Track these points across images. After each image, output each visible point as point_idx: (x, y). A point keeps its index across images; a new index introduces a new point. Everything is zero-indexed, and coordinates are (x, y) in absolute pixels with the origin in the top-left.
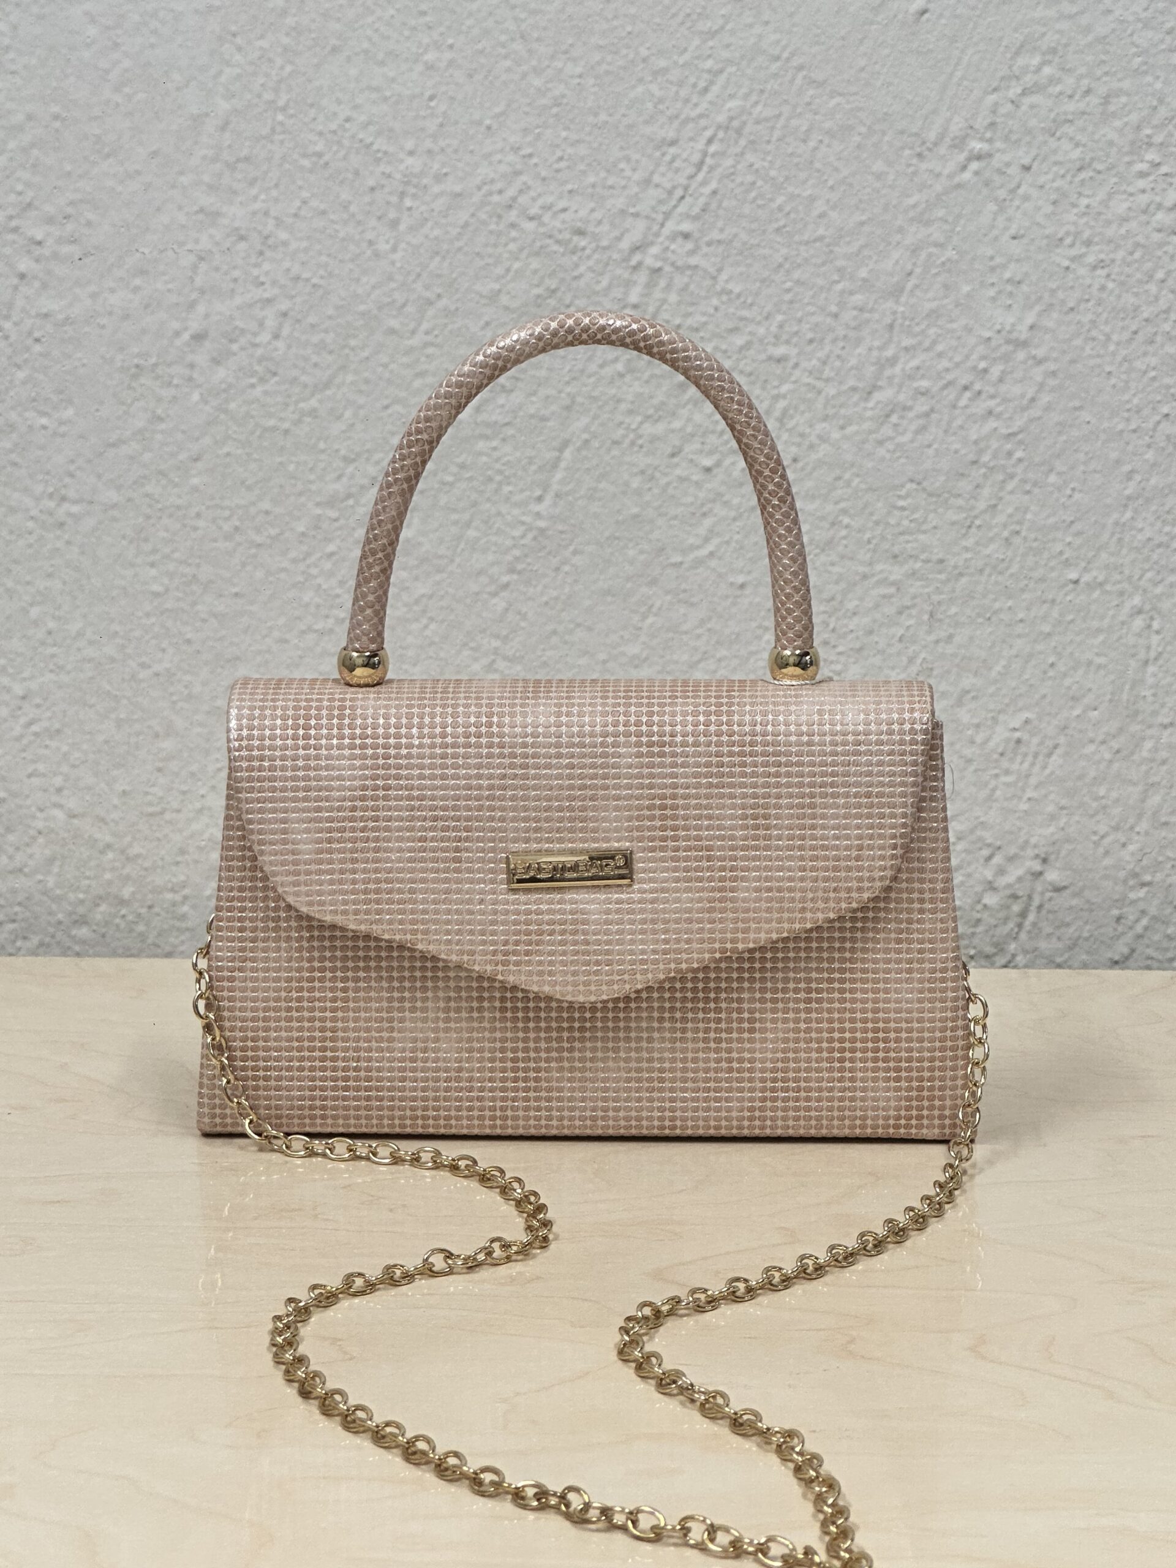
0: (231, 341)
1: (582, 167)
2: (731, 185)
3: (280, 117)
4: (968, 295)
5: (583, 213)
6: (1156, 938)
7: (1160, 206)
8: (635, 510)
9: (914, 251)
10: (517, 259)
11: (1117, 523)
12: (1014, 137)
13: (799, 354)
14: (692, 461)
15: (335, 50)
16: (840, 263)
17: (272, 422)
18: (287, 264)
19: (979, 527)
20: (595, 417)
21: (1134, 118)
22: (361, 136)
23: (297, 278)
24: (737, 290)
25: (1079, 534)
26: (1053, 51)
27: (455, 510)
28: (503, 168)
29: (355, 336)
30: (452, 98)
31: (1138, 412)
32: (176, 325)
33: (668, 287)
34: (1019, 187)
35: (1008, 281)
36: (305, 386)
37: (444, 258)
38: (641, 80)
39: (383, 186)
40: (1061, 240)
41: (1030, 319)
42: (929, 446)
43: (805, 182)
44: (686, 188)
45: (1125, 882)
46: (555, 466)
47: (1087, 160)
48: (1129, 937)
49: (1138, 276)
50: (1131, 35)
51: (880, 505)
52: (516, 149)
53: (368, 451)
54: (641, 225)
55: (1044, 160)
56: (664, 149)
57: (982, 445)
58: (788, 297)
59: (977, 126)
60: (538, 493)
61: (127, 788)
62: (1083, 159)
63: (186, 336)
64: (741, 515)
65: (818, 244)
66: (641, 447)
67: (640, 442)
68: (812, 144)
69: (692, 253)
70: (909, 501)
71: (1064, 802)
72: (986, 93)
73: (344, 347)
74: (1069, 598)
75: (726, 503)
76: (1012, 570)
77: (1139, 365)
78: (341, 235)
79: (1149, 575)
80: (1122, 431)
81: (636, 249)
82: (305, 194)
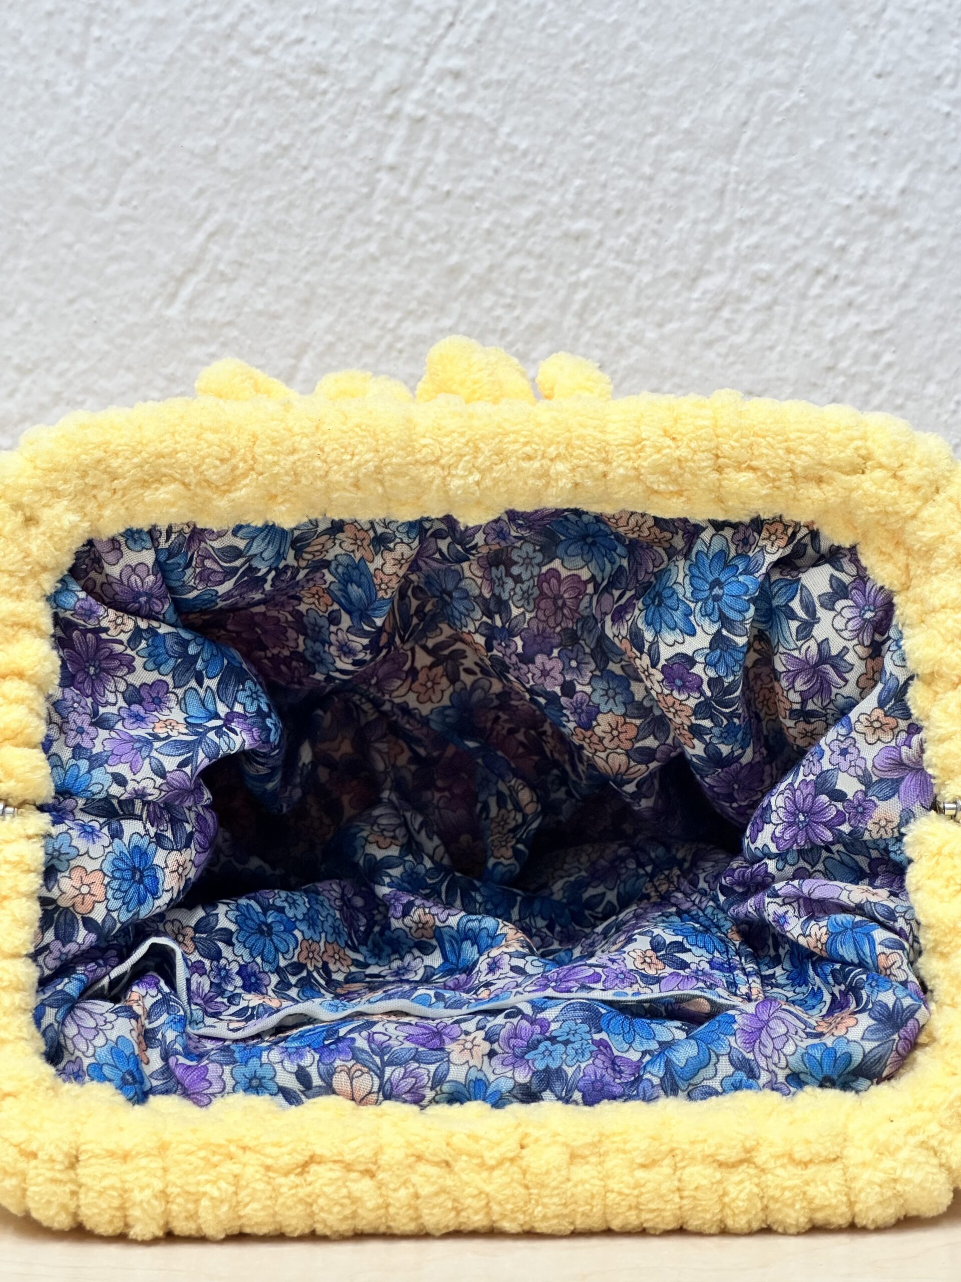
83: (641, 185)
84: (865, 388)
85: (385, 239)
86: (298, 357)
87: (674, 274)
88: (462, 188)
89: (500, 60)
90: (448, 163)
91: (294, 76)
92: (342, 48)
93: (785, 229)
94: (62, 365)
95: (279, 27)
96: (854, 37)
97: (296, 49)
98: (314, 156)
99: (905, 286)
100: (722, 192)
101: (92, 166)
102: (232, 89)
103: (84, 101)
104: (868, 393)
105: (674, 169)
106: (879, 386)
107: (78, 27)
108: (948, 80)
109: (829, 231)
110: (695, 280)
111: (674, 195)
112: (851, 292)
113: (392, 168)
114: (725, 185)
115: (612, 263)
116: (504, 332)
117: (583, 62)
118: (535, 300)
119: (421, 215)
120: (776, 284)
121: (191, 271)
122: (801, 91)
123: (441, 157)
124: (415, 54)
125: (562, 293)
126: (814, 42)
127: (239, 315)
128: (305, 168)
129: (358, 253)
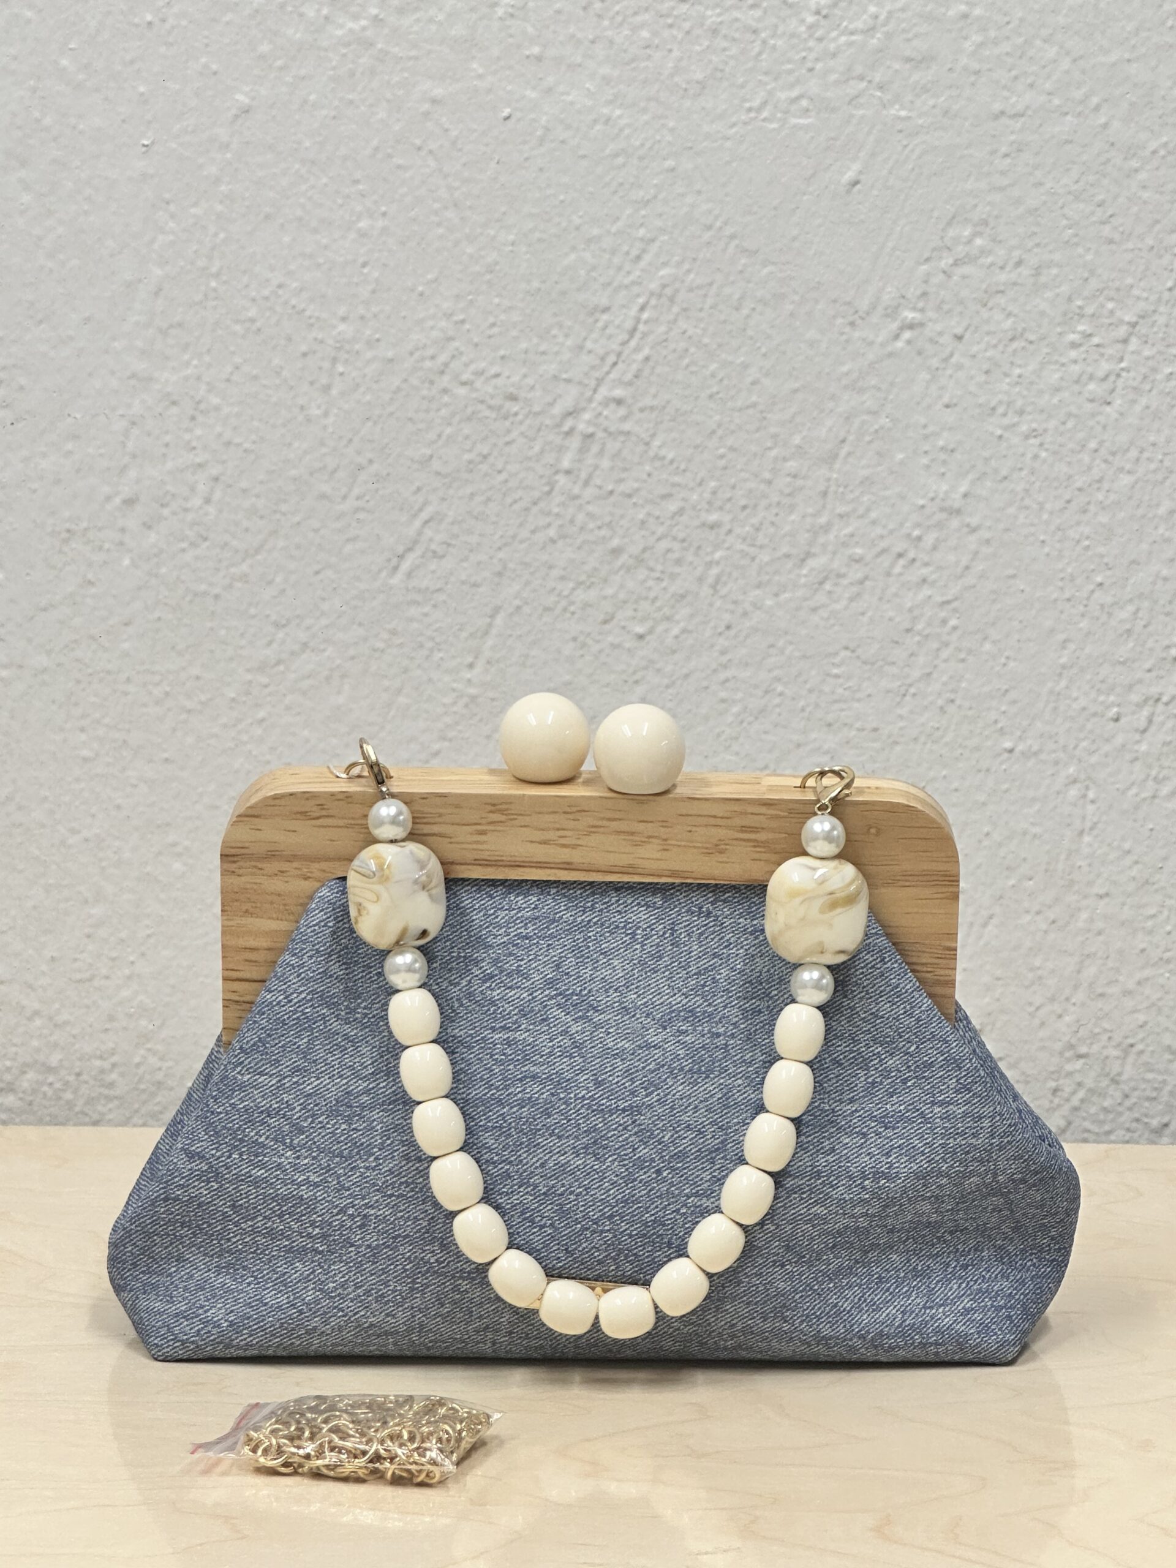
0: (162, 505)
1: (514, 333)
2: (665, 352)
3: (213, 284)
4: (902, 463)
5: (515, 379)
6: (1093, 1110)
7: (1091, 377)
8: (567, 678)
9: (847, 418)
10: (449, 424)
11: (1051, 692)
12: (946, 307)
13: (732, 520)
14: (624, 628)
15: (268, 217)
16: (773, 430)
17: (203, 587)
18: (218, 429)
19: (914, 695)
20: (527, 583)
21: (1065, 289)
22: (293, 302)
23: (228, 444)
24: (670, 456)
25: (1014, 702)
26: (985, 223)
27: (386, 676)
28: (435, 334)
29: (285, 501)
30: (385, 265)
31: (1072, 579)
32: (106, 489)
33: (601, 452)
34: (951, 355)
35: (942, 448)
36: (237, 551)
37: (375, 423)
38: (574, 248)
39: (314, 352)
40: (994, 409)
41: (963, 489)
42: (863, 614)
43: (740, 348)
44: (619, 355)
45: (1061, 1054)
46: (486, 633)
47: (1020, 329)
48: (1066, 1109)
49: (1071, 445)
50: (1062, 208)
51: (813, 673)
52: (448, 316)
53: (298, 616)
54: (573, 391)
55: (977, 328)
56: (597, 315)
57: (916, 613)
58: (723, 462)
59: (909, 296)
60: (470, 659)
61: (54, 954)
62: (1015, 329)
63: (117, 500)
64: (673, 683)
65: (751, 411)
66: (573, 613)
67: (572, 608)
68: (745, 311)
69: (624, 419)
70: (843, 669)
71: (999, 973)
72: (919, 264)
73: (275, 512)
74: (1004, 767)
75: (658, 670)
76: (947, 739)
77: (1072, 533)
78: (274, 399)
79: (1084, 744)
80: (1056, 600)
81: (570, 414)
82: (238, 360)
83: (762, 486)
84: (935, 645)
85: (561, 526)
86: (492, 617)
87: (788, 556)
88: (622, 488)
89: (653, 390)
90: (612, 468)
91: (492, 402)
92: (530, 381)
93: (874, 523)
94: (309, 621)
95: (483, 365)
96: (928, 377)
97: (495, 381)
98: (506, 463)
99: (967, 568)
100: (825, 494)
101: (335, 471)
102: (444, 412)
103: (331, 419)
104: (938, 650)
105: (789, 475)
106: (947, 644)
107: (326, 365)
108: (1001, 410)
109: (908, 524)
110: (803, 560)
111: (789, 495)
112: (925, 571)
113: (568, 472)
114: (828, 487)
115: (739, 546)
116: (655, 599)
117: (718, 393)
118: (679, 574)
119: (590, 508)
120: (866, 565)
121: (410, 550)
122: (887, 417)
123: (605, 463)
124: (586, 385)
125: (700, 569)
126: (897, 380)
127: (446, 583)
128: (500, 472)
129: (540, 537)
